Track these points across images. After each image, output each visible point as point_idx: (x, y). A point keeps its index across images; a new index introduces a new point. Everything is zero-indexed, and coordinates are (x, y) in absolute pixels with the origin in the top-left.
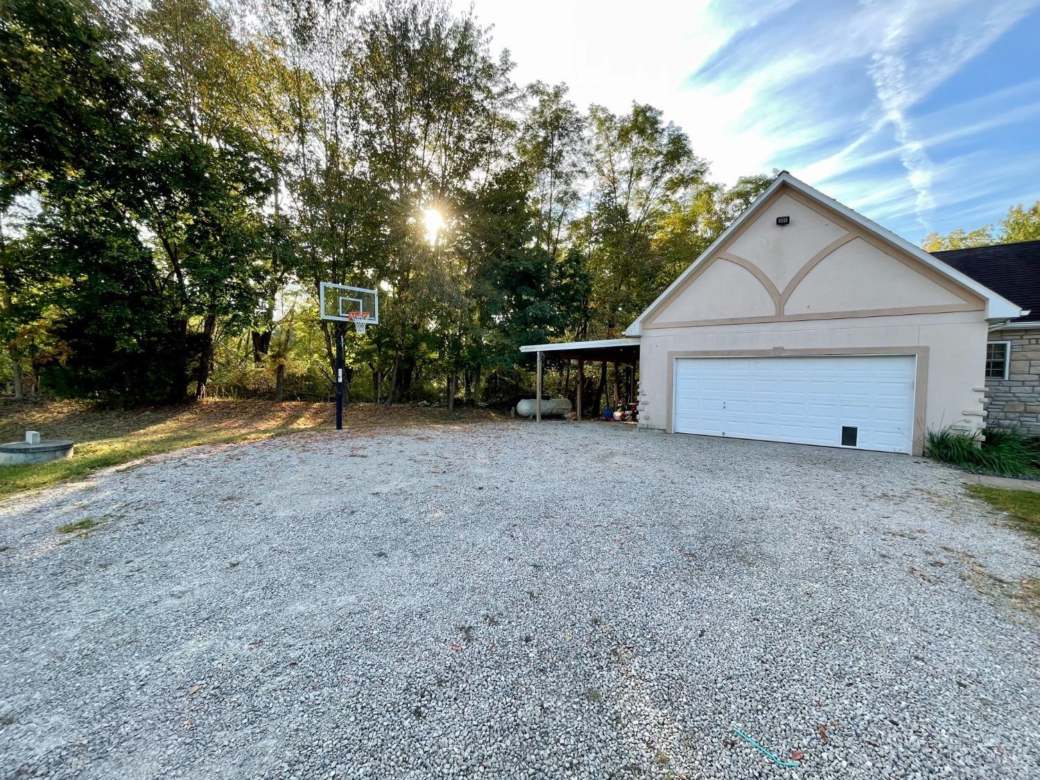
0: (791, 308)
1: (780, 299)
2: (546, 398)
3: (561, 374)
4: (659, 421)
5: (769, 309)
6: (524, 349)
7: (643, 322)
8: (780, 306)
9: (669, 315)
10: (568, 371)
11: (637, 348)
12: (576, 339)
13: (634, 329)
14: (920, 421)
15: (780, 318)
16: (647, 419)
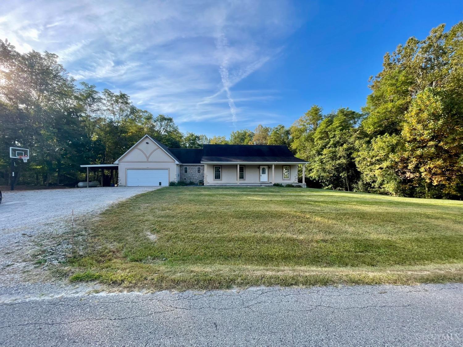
0: (149, 160)
1: (148, 158)
2: (90, 181)
3: (95, 174)
4: (124, 184)
5: (146, 160)
6: (82, 166)
7: (119, 161)
8: (148, 160)
9: (126, 159)
10: (98, 173)
11: (118, 167)
12: (101, 164)
13: (116, 162)
14: (169, 180)
15: (148, 162)
16: (121, 184)
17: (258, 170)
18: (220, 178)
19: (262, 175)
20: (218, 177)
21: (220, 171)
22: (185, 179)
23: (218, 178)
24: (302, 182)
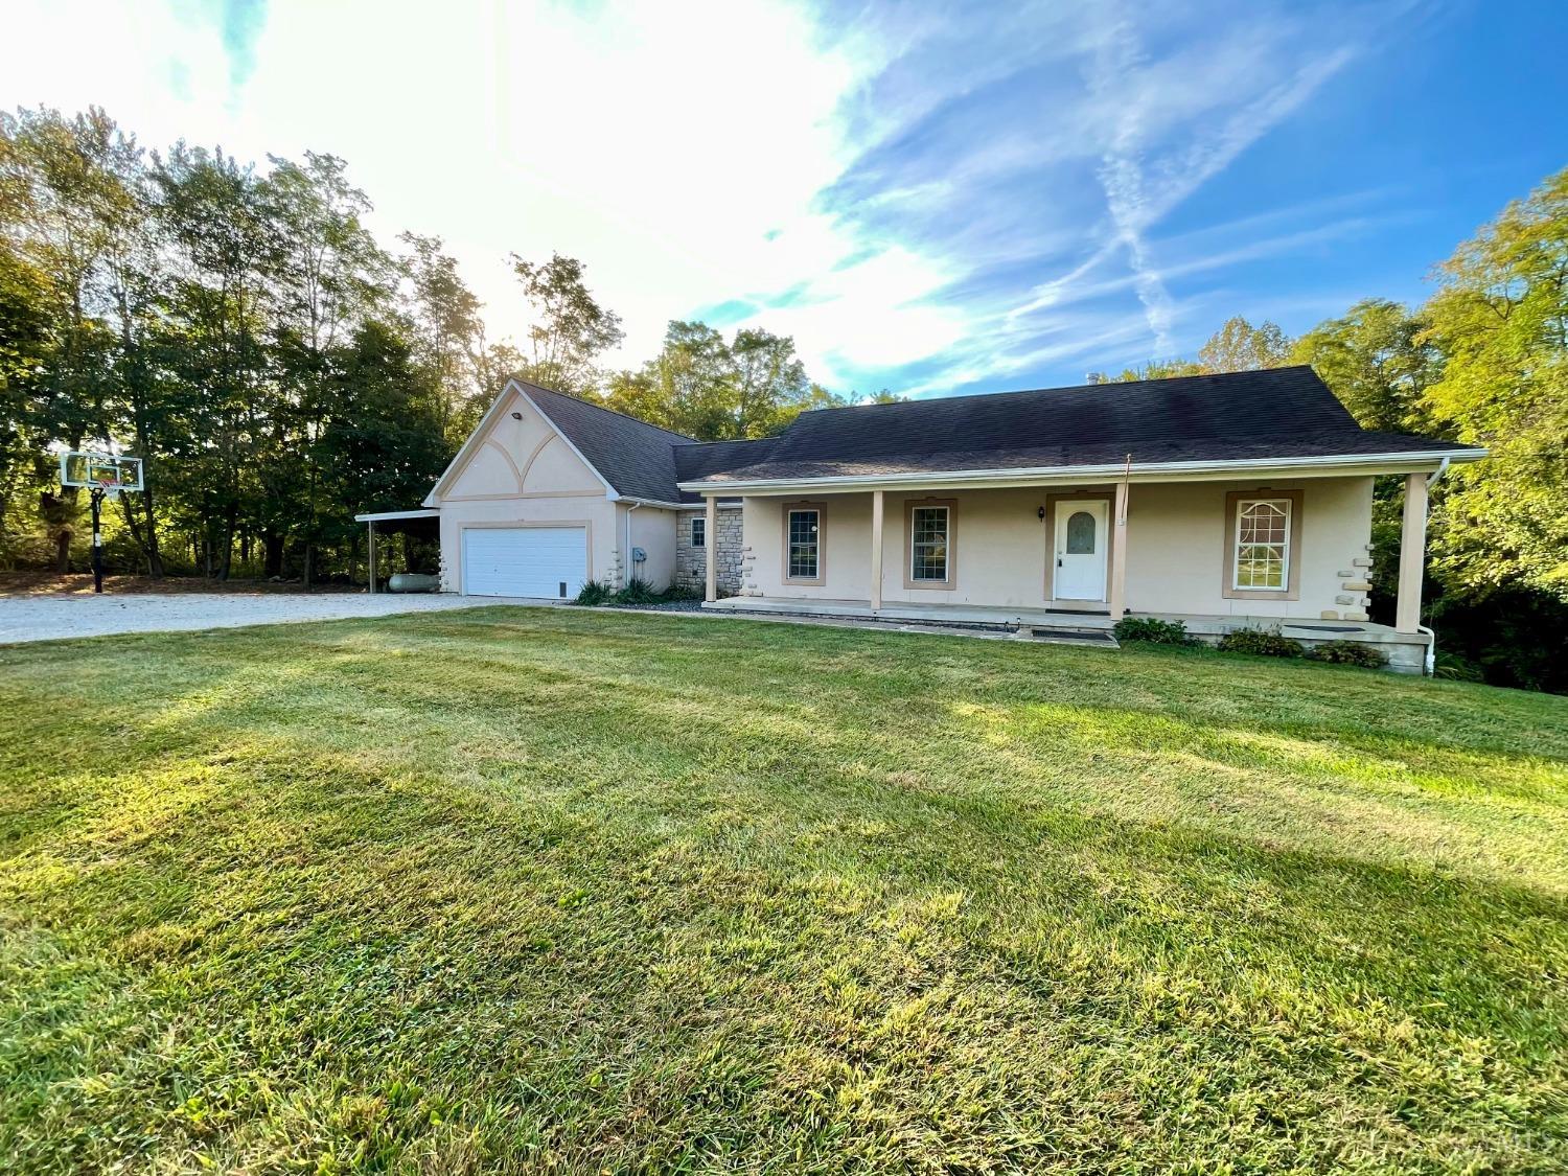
1: (521, 479)
4: (454, 587)
5: (516, 489)
6: (357, 518)
7: (439, 494)
8: (521, 487)
11: (437, 520)
13: (429, 501)
14: (590, 574)
15: (522, 496)
16: (446, 583)
17: (1042, 526)
18: (813, 572)
19: (1067, 558)
20: (803, 565)
21: (813, 537)
22: (695, 573)
23: (804, 572)
24: (1390, 620)
